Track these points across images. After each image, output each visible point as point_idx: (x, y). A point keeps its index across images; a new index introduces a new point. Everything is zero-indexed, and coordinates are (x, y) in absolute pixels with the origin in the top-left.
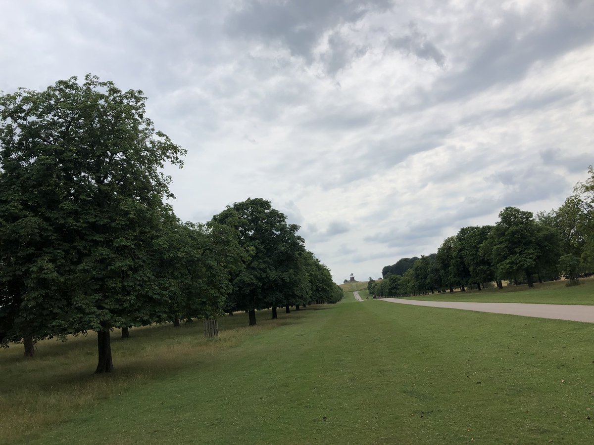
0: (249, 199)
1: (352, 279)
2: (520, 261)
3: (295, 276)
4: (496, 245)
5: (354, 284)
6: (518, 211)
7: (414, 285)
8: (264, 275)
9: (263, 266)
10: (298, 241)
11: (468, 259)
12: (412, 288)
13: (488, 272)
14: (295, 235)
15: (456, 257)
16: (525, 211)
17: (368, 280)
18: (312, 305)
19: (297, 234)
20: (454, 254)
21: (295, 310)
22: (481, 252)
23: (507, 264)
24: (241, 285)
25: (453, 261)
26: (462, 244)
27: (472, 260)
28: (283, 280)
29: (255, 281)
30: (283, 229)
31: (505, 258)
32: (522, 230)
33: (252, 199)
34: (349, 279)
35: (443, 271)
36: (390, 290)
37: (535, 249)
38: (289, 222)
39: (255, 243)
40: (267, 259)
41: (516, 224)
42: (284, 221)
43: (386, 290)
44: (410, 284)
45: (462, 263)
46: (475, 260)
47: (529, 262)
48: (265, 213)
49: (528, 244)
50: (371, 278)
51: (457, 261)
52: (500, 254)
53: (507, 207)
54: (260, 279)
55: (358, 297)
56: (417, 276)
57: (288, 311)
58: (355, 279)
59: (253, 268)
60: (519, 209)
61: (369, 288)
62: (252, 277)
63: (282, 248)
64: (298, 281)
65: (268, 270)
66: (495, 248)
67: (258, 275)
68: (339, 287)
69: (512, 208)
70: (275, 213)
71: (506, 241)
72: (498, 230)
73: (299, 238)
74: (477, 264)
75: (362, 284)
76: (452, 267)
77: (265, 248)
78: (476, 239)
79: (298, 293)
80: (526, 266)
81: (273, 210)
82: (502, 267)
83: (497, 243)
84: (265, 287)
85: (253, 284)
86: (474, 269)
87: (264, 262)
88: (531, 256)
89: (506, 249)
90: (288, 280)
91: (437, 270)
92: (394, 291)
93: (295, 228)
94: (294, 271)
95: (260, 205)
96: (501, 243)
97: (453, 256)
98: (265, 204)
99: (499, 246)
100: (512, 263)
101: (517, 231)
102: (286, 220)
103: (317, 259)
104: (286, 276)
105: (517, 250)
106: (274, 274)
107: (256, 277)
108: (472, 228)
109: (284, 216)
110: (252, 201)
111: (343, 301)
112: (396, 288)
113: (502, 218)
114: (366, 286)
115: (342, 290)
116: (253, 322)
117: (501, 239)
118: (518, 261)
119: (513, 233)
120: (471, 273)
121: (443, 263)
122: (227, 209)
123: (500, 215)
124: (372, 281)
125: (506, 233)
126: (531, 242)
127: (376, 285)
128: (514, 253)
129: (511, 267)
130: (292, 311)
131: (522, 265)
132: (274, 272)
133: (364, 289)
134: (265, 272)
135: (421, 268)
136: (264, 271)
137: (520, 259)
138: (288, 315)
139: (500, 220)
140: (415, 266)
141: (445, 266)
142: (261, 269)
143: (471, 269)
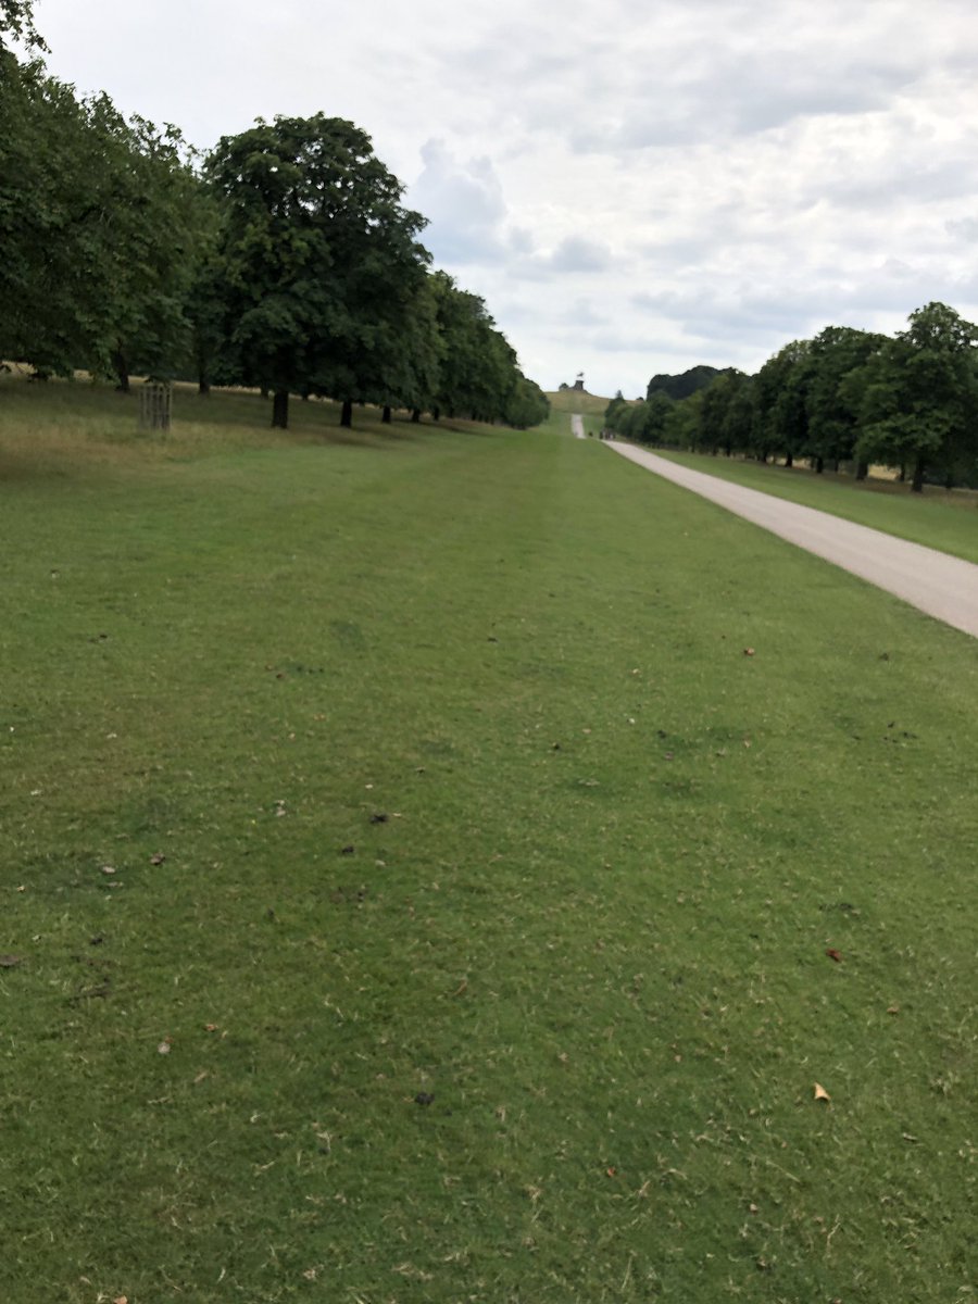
0: (321, 114)
1: (580, 384)
2: (913, 431)
3: (392, 338)
4: (878, 382)
5: (579, 397)
6: (954, 317)
7: (695, 430)
8: (317, 319)
9: (319, 296)
10: (418, 257)
11: (814, 399)
12: (689, 434)
13: (844, 439)
14: (414, 240)
15: (793, 389)
16: (970, 321)
17: (613, 396)
18: (456, 420)
19: (418, 237)
20: (792, 380)
21: (406, 421)
22: (842, 389)
23: (883, 430)
24: (259, 330)
25: (784, 396)
26: (816, 361)
27: (822, 403)
28: (360, 342)
29: (293, 328)
30: (387, 214)
31: (886, 415)
32: (944, 364)
33: (328, 116)
34: (571, 384)
35: (759, 412)
36: (648, 427)
37: (954, 413)
38: (407, 203)
39: (312, 234)
40: (332, 282)
41: (938, 346)
42: (396, 196)
43: (639, 427)
44: (687, 426)
45: (801, 404)
46: (827, 406)
47: (932, 438)
48: (354, 163)
49: (945, 398)
50: (619, 393)
51: (792, 398)
52: (877, 405)
53: (935, 301)
54: (306, 326)
55: (578, 428)
56: (706, 411)
57: (387, 418)
58: (585, 387)
59: (295, 296)
60: (959, 312)
61: (608, 413)
62: (288, 316)
63: (372, 263)
64: (396, 353)
65: (330, 308)
66: (873, 387)
67: (304, 315)
68: (543, 397)
69: (943, 307)
70: (376, 169)
71: (902, 378)
72: (897, 349)
73: (420, 249)
74: (829, 416)
75: (598, 400)
76: (778, 408)
77: (333, 253)
78: (845, 359)
79: (391, 381)
80: (920, 444)
81: (375, 162)
82: (871, 433)
83: (880, 378)
84: (317, 348)
85: (286, 332)
86: (819, 424)
87: (325, 288)
88: (939, 426)
89: (895, 398)
90: (371, 345)
91: (748, 408)
92: (654, 432)
93: (415, 220)
94: (391, 328)
95: (344, 137)
96: (889, 380)
97: (789, 384)
98: (359, 141)
99: (882, 387)
100: (894, 430)
101: (933, 364)
102: (402, 196)
103: (491, 318)
104: (368, 335)
105: (918, 405)
106: (341, 323)
107: (297, 318)
108: (851, 332)
109: (400, 184)
110: (326, 121)
111: (542, 429)
112: (659, 427)
113: (914, 326)
114: (604, 408)
115: (548, 403)
116: (280, 419)
117: (895, 373)
118: (908, 430)
119: (922, 365)
120: (810, 431)
121: (765, 394)
122: (256, 126)
123: (912, 316)
124: (620, 399)
125: (909, 361)
126: (953, 395)
127: (624, 410)
128: (907, 410)
129: (889, 439)
130: (397, 420)
131: (914, 441)
132: (344, 318)
133: (597, 414)
134: (322, 312)
135: (720, 397)
136: (319, 307)
137: (914, 427)
138: (386, 427)
139: (907, 327)
140: (711, 388)
141: (767, 402)
142: (312, 303)
143: (813, 421)
